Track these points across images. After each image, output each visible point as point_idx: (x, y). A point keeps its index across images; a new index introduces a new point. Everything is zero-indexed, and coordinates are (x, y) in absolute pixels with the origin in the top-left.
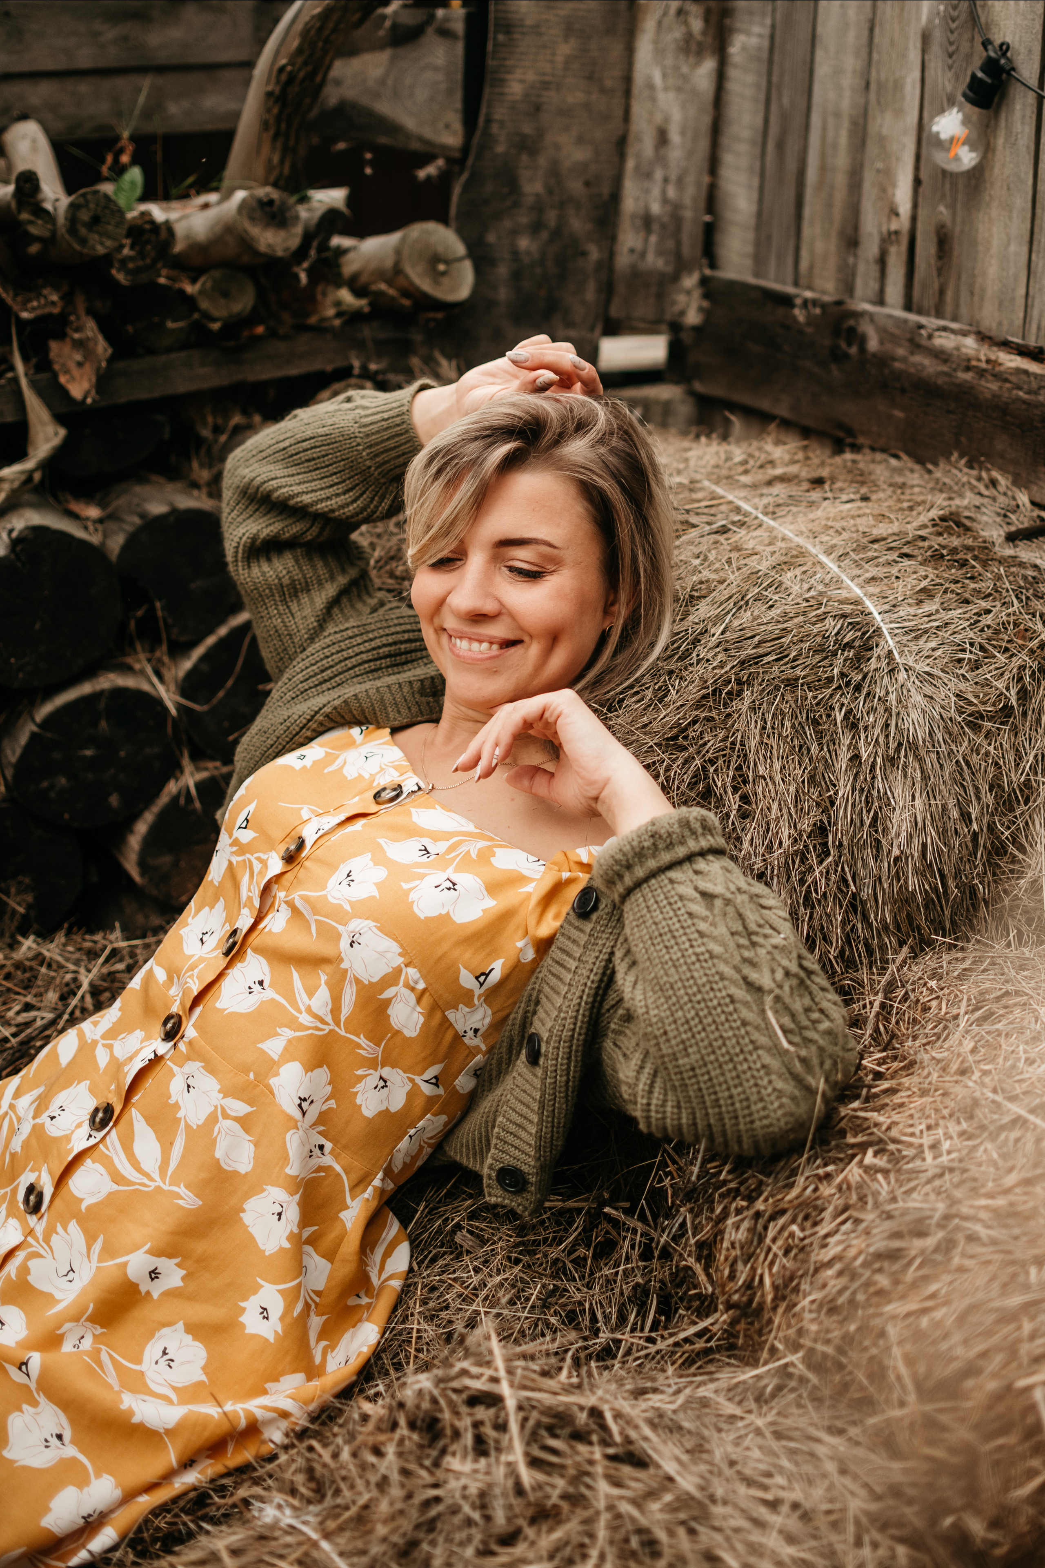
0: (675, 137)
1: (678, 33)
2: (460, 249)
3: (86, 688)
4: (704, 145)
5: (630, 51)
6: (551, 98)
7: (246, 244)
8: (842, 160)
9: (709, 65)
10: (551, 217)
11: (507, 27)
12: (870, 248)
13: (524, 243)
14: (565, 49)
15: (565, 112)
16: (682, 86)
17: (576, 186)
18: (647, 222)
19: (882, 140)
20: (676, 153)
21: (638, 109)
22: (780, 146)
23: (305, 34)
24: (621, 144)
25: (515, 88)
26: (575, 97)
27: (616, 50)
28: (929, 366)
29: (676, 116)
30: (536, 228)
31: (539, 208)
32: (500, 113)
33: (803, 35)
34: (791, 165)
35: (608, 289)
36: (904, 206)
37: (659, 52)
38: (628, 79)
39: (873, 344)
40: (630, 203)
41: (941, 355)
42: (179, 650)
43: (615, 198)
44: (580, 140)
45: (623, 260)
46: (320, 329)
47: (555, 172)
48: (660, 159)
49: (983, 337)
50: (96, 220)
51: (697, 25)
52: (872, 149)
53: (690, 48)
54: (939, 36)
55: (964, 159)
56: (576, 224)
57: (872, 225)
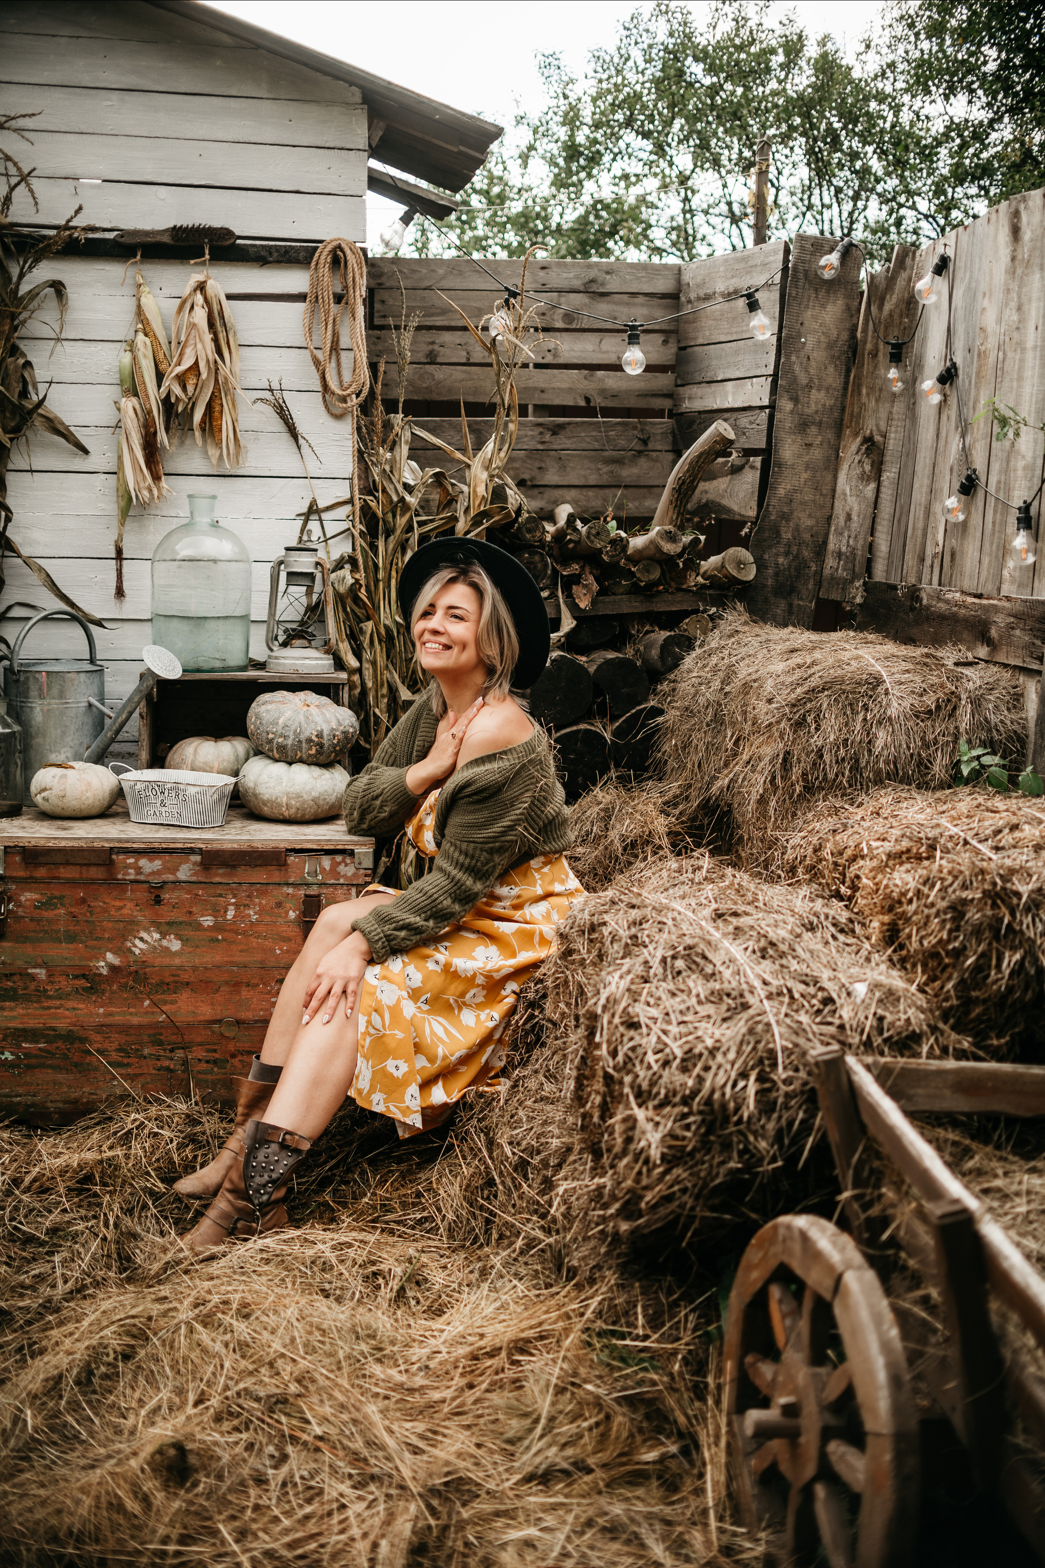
0: (855, 517)
1: (858, 471)
2: (752, 560)
3: (574, 728)
4: (868, 522)
5: (835, 478)
6: (797, 496)
7: (658, 549)
8: (920, 525)
9: (873, 486)
10: (794, 549)
11: (779, 465)
12: (928, 562)
13: (781, 560)
14: (805, 476)
15: (804, 503)
16: (859, 495)
17: (807, 536)
18: (839, 555)
19: (935, 515)
20: (855, 525)
21: (837, 503)
22: (899, 521)
23: (691, 464)
24: (829, 519)
25: (781, 492)
26: (808, 497)
27: (829, 477)
28: (944, 607)
29: (856, 508)
30: (787, 554)
31: (789, 545)
32: (774, 502)
33: (910, 471)
34: (903, 529)
35: (819, 584)
36: (941, 543)
37: (849, 479)
38: (834, 491)
39: (925, 602)
40: (831, 546)
41: (947, 602)
42: (614, 719)
43: (825, 543)
44: (810, 516)
45: (827, 572)
46: (687, 591)
47: (797, 529)
48: (847, 526)
49: (963, 592)
50: (598, 534)
51: (868, 468)
52: (931, 518)
53: (864, 478)
54: (955, 468)
55: (961, 517)
56: (806, 554)
57: (929, 552)
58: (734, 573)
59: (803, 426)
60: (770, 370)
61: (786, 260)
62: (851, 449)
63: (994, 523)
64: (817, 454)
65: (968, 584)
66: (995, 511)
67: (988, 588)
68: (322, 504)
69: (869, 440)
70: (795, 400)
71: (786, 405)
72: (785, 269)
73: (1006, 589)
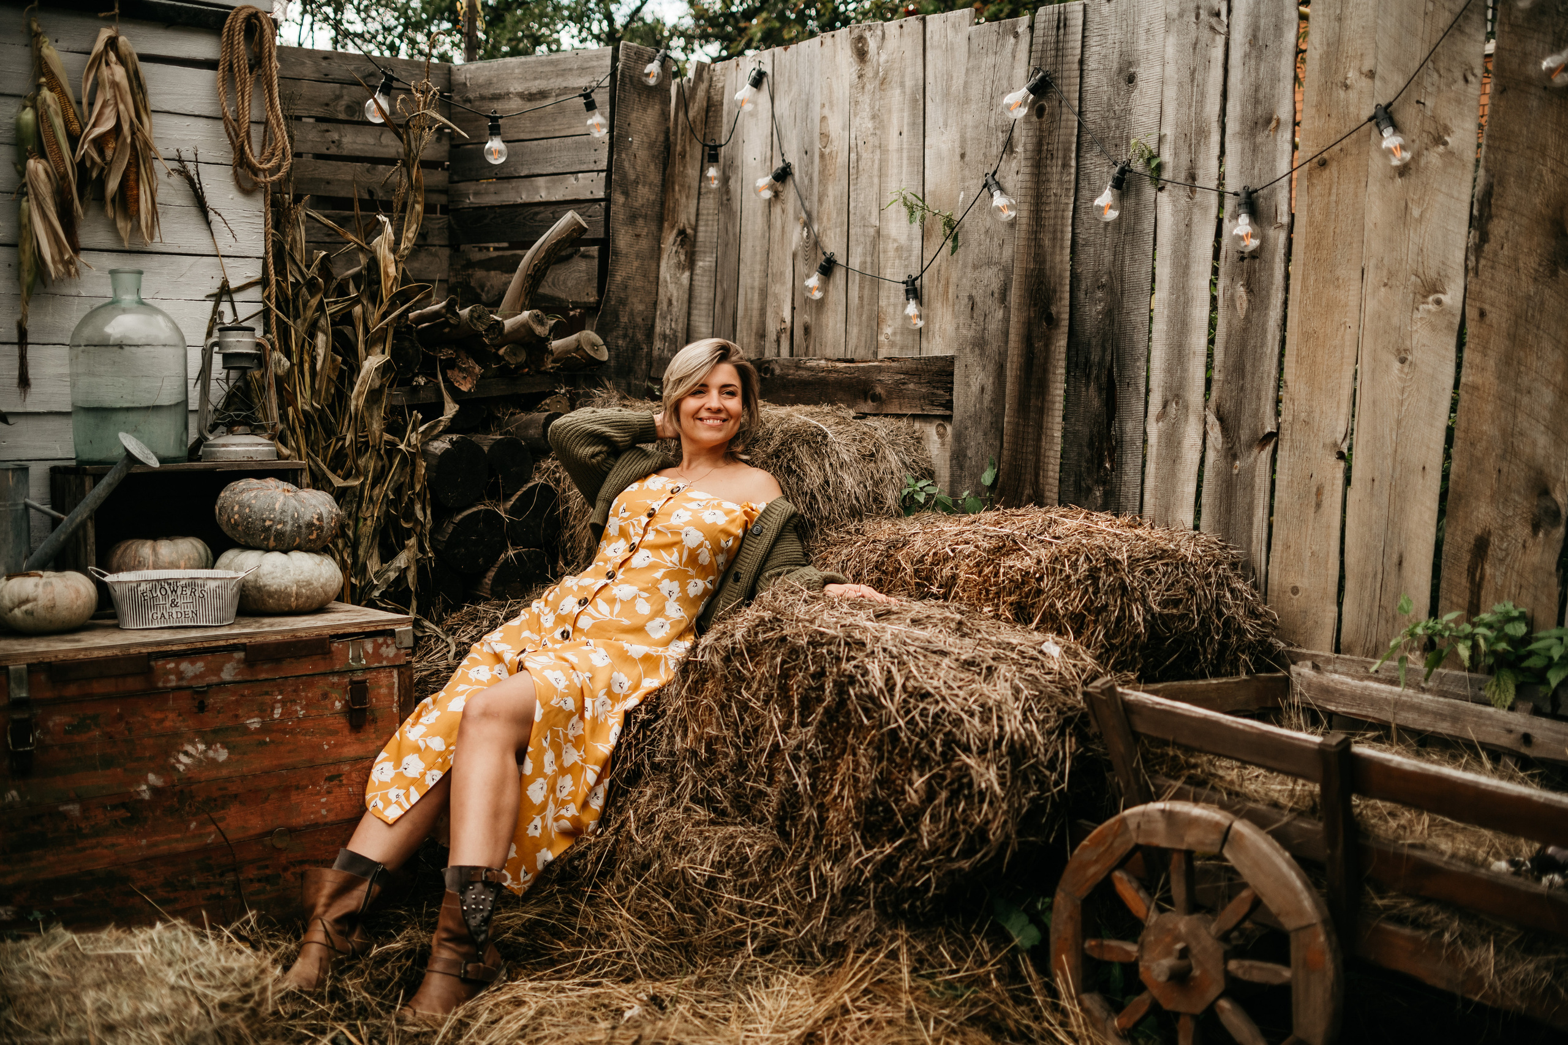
0: (675, 303)
1: (675, 261)
2: (601, 342)
3: (475, 509)
4: (685, 306)
5: (658, 266)
6: (631, 283)
7: (531, 331)
8: (756, 305)
9: (687, 274)
10: (630, 332)
11: (616, 253)
12: (772, 335)
13: (620, 342)
14: (636, 264)
15: (636, 289)
16: (677, 282)
17: (639, 320)
18: (664, 337)
19: (776, 296)
20: (675, 310)
21: (661, 290)
22: (723, 304)
23: (547, 251)
24: (655, 304)
25: (618, 278)
26: (639, 284)
27: (654, 266)
28: (805, 374)
29: (675, 294)
30: (625, 336)
31: (626, 328)
32: (613, 288)
33: (734, 258)
34: (729, 311)
35: (650, 364)
36: (788, 319)
37: (669, 267)
38: (658, 278)
39: (778, 371)
40: (658, 329)
41: (811, 369)
42: (507, 497)
43: (653, 326)
44: (641, 301)
45: (656, 353)
46: (545, 373)
47: (632, 314)
48: (669, 311)
49: (827, 360)
50: (480, 317)
51: (683, 257)
52: (770, 299)
53: (680, 266)
54: (800, 254)
55: (817, 295)
56: (640, 336)
57: (772, 327)
58: (592, 354)
59: (632, 218)
60: (604, 165)
61: (614, 68)
62: (670, 239)
63: (861, 298)
64: (644, 244)
65: (829, 352)
66: (861, 288)
67: (861, 353)
68: (233, 284)
69: (682, 232)
70: (626, 194)
71: (619, 198)
72: (613, 75)
73: (883, 353)
